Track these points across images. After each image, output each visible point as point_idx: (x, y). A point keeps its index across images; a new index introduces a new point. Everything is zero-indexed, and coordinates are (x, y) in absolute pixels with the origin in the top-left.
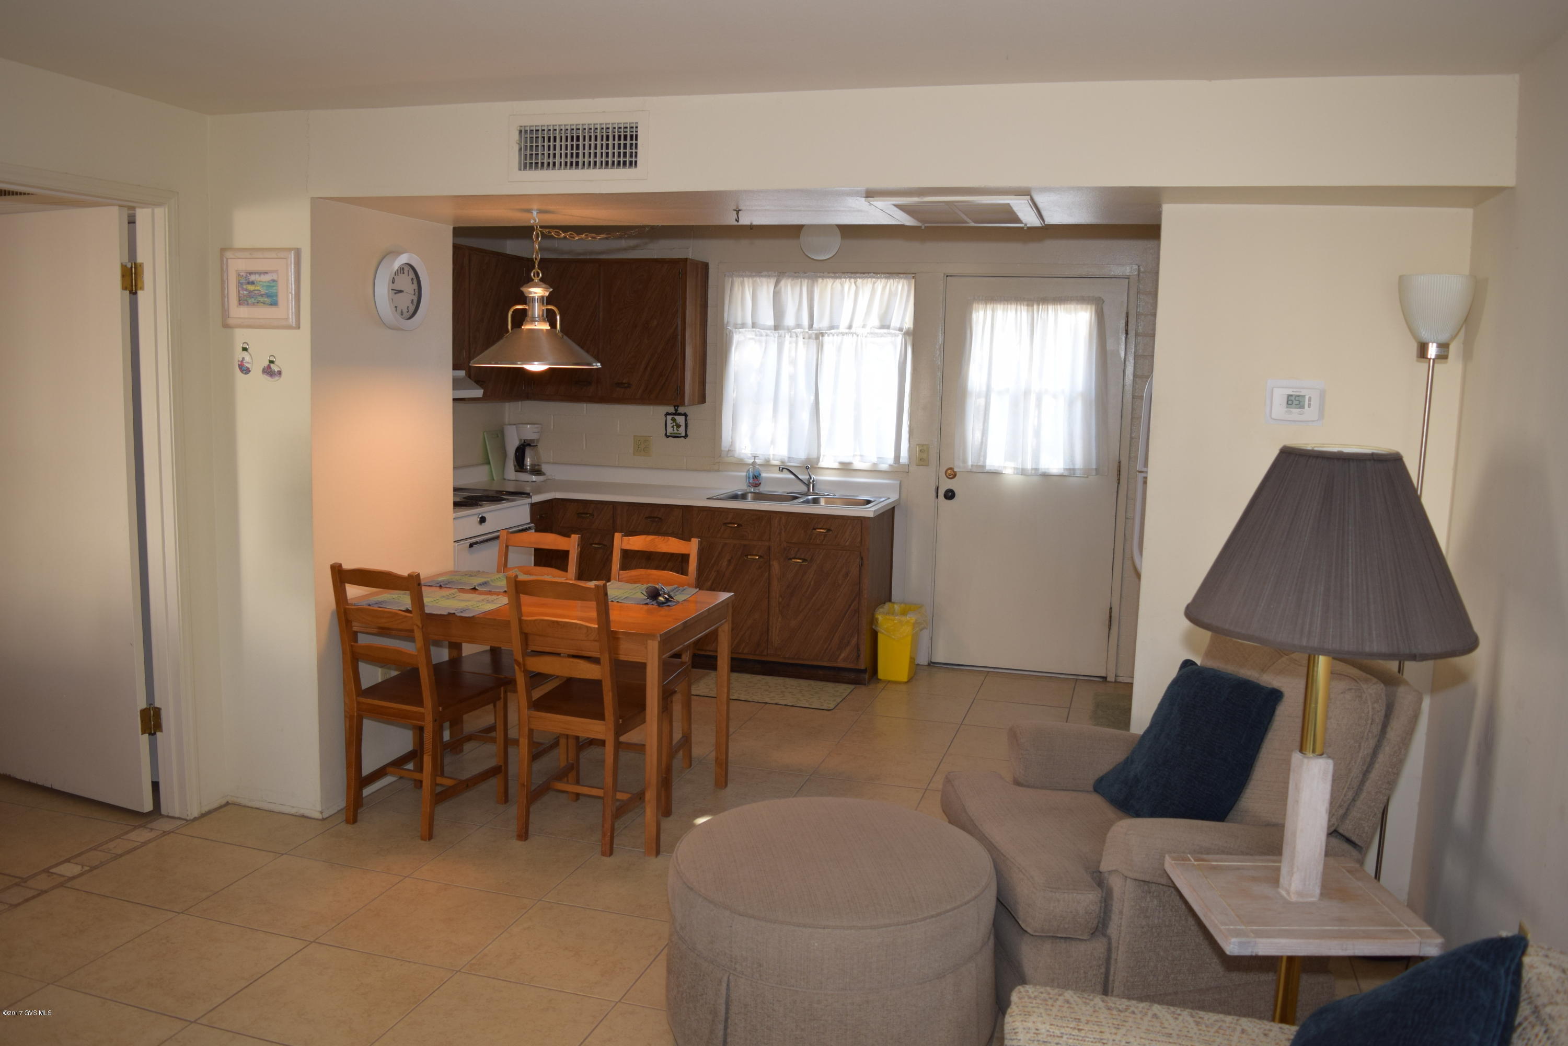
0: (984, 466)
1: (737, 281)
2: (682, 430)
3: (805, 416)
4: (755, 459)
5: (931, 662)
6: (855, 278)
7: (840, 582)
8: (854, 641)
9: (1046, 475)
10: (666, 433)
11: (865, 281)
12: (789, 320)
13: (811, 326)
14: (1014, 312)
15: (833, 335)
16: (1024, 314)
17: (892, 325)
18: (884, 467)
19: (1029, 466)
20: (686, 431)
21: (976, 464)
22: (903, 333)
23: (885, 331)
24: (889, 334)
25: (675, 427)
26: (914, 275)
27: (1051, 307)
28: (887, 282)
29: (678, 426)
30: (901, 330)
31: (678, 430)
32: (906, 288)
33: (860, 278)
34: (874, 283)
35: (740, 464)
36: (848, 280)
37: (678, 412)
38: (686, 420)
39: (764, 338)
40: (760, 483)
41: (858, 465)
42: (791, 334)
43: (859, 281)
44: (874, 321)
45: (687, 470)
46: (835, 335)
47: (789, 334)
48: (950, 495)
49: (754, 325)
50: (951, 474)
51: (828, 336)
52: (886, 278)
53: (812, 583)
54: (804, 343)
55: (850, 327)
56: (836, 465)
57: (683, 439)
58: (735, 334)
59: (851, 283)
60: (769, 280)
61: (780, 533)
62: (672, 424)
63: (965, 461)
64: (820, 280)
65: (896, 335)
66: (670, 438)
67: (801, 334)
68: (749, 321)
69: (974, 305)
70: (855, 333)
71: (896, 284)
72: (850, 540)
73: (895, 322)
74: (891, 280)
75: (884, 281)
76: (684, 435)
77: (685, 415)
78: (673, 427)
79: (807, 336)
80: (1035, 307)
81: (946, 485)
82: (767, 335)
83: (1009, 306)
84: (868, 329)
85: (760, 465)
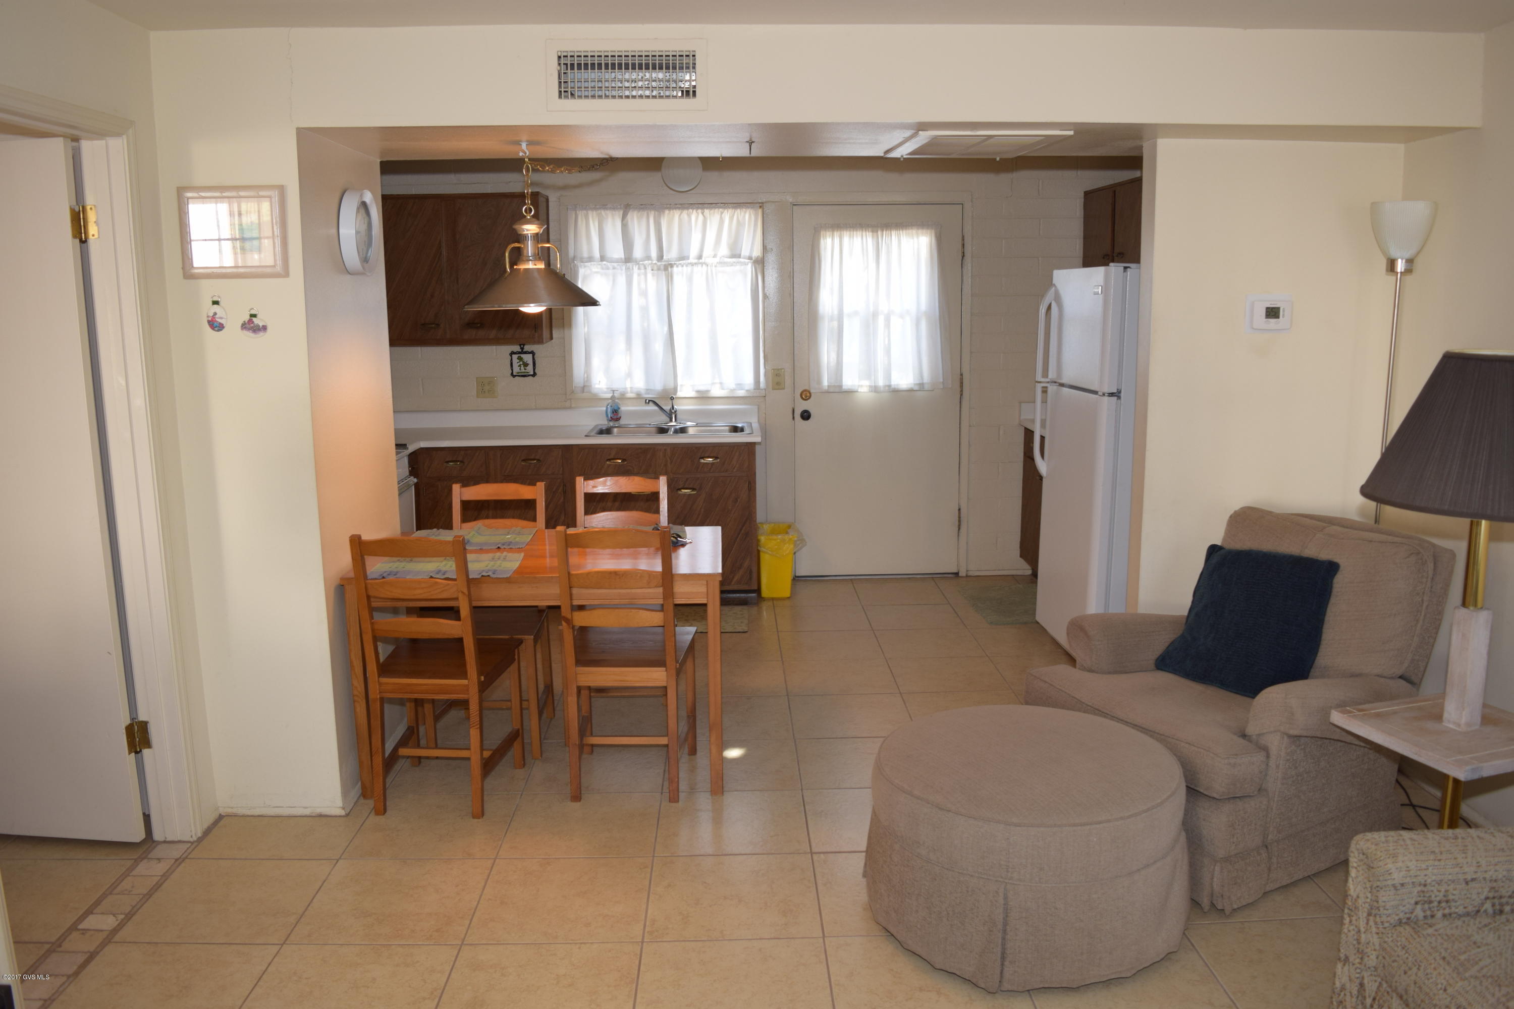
0: (839, 386)
1: (581, 214)
2: (530, 369)
3: (659, 347)
4: (613, 393)
5: (795, 576)
6: (703, 209)
7: (730, 508)
8: (746, 564)
9: (896, 391)
10: (512, 373)
11: (712, 211)
12: (638, 253)
13: (660, 257)
14: (860, 239)
15: (683, 266)
16: (870, 240)
17: (743, 254)
18: (741, 393)
19: (881, 383)
20: (534, 369)
21: (833, 384)
22: (752, 261)
23: (734, 260)
24: (738, 262)
25: (522, 366)
26: (761, 205)
27: (894, 233)
28: (735, 212)
29: (526, 365)
30: (750, 258)
31: (525, 369)
32: (753, 217)
33: (707, 208)
34: (722, 213)
35: (595, 399)
36: (695, 211)
37: (524, 350)
38: (534, 359)
39: (611, 271)
40: (620, 417)
41: (716, 392)
42: (639, 266)
43: (707, 211)
44: (724, 250)
45: (536, 409)
46: (685, 266)
47: (637, 266)
48: (806, 415)
49: (603, 258)
50: (806, 395)
51: (677, 266)
52: (733, 208)
53: (703, 510)
54: (653, 275)
55: (700, 257)
56: (693, 394)
57: (531, 378)
58: (580, 268)
59: (698, 213)
60: (614, 212)
61: (666, 465)
62: (519, 363)
63: (819, 382)
64: (667, 212)
65: (746, 264)
66: (517, 377)
67: (650, 266)
68: (597, 254)
69: (822, 233)
70: (705, 263)
71: (742, 214)
72: (737, 466)
73: (745, 252)
74: (739, 211)
75: (730, 211)
76: (532, 373)
77: (533, 353)
78: (520, 366)
79: (655, 268)
80: (879, 233)
81: (802, 406)
82: (614, 268)
83: (855, 233)
84: (717, 260)
85: (618, 399)
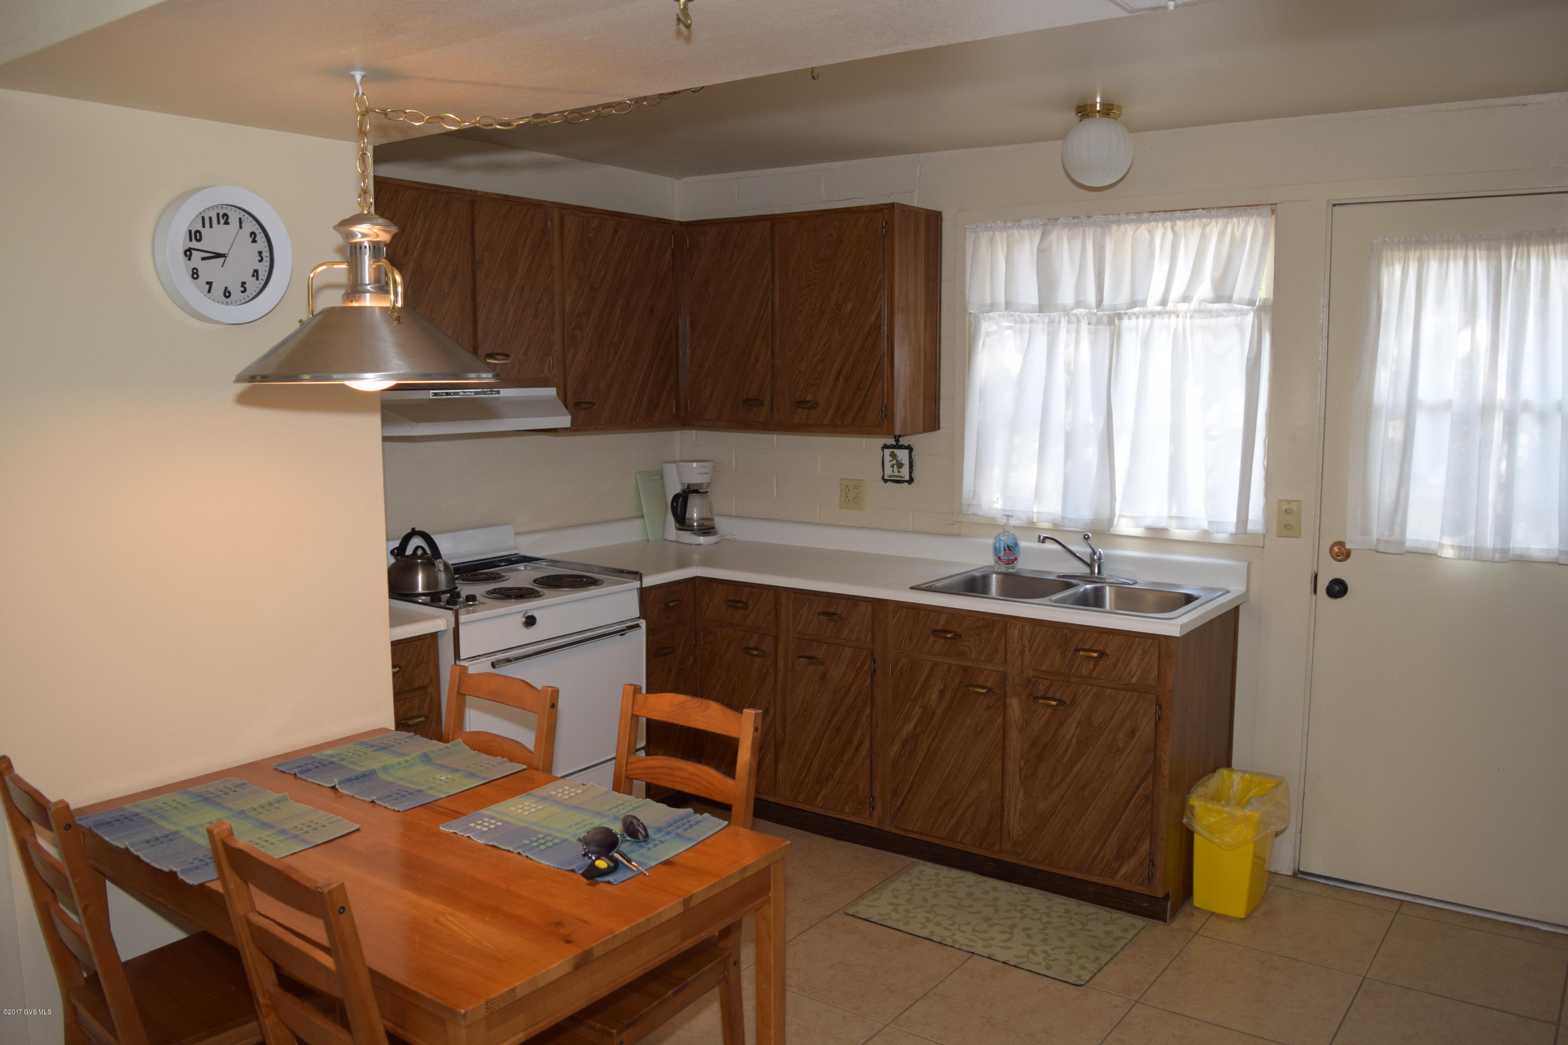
0: (1402, 543)
1: (984, 237)
2: (905, 472)
3: (1090, 453)
4: (1008, 520)
5: (1298, 870)
6: (1173, 220)
7: (1121, 745)
8: (1144, 849)
9: (1524, 562)
10: (883, 477)
11: (1190, 223)
12: (1066, 295)
13: (1100, 302)
14: (1461, 264)
15: (1137, 317)
16: (1482, 267)
17: (1236, 296)
18: (1221, 537)
19: (1489, 542)
20: (911, 473)
21: (1386, 538)
22: (1255, 308)
23: (1224, 306)
24: (1231, 310)
25: (895, 466)
26: (1273, 208)
27: (1533, 250)
28: (1227, 222)
29: (900, 465)
30: (1251, 303)
31: (899, 472)
32: (1261, 231)
33: (1180, 219)
34: (1205, 226)
35: (989, 524)
36: (1160, 224)
37: (899, 443)
38: (910, 457)
39: (1026, 326)
40: (1016, 559)
41: (1178, 533)
42: (1069, 318)
43: (1179, 224)
44: (1205, 289)
45: (914, 532)
46: (1141, 316)
47: (1067, 317)
48: (1338, 589)
49: (1008, 306)
50: (1341, 553)
51: (1130, 318)
52: (1225, 216)
53: (1074, 740)
54: (1089, 332)
55: (1164, 302)
56: (1138, 532)
57: (906, 484)
58: (983, 321)
59: (1165, 228)
60: (1032, 232)
61: (1022, 653)
62: (892, 463)
63: (1366, 531)
64: (1114, 227)
65: (1242, 313)
66: (889, 483)
67: (1085, 317)
68: (1001, 299)
69: (1385, 253)
70: (1174, 312)
71: (1242, 225)
72: (1138, 673)
73: (1241, 289)
74: (1235, 220)
75: (1221, 221)
76: (907, 478)
77: (910, 448)
78: (892, 466)
79: (1094, 320)
80: (1503, 251)
81: (1331, 570)
82: (1032, 321)
83: (1452, 252)
84: (1194, 305)
85: (1014, 527)
